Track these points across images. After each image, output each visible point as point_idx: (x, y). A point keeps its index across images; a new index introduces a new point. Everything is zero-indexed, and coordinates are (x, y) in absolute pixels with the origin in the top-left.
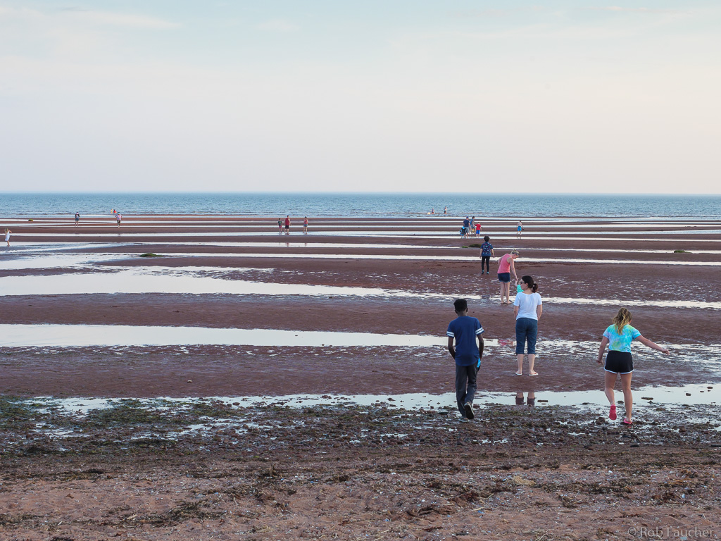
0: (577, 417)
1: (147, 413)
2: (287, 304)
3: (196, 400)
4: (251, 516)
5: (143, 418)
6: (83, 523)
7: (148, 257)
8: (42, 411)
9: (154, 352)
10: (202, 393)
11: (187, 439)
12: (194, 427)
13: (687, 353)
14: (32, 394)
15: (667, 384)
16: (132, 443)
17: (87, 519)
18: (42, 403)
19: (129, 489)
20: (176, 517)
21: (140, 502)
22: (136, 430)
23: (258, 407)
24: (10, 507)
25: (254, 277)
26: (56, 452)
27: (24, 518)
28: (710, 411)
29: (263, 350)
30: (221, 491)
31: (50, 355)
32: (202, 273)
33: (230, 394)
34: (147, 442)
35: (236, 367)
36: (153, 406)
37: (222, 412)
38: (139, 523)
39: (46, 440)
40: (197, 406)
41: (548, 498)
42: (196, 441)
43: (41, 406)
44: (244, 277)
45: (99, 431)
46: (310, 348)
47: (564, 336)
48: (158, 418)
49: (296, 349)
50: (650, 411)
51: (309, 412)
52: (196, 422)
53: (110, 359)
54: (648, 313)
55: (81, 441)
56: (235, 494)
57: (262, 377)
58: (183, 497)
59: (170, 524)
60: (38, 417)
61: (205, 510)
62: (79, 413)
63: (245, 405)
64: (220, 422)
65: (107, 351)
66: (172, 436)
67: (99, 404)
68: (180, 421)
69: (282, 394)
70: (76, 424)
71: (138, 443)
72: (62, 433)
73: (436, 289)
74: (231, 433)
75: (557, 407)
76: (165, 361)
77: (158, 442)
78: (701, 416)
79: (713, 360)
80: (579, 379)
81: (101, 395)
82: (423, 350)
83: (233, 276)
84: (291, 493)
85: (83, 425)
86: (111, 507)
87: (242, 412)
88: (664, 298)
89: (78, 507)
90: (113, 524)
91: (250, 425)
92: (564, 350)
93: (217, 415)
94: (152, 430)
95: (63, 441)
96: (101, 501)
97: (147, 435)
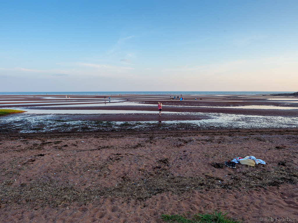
0: (193, 125)
1: (129, 124)
2: (147, 107)
3: (136, 122)
4: (150, 146)
5: (128, 125)
6: (122, 148)
7: (128, 100)
8: (113, 124)
9: (129, 114)
10: (137, 121)
11: (135, 128)
12: (136, 126)
13: (207, 114)
14: (112, 121)
15: (205, 119)
16: (127, 129)
17: (122, 147)
18: (114, 122)
19: (129, 140)
20: (137, 146)
21: (131, 143)
22: (128, 127)
23: (145, 123)
24: (109, 144)
25: (142, 103)
26: (116, 131)
27: (112, 146)
28: (213, 123)
29: (145, 114)
30: (144, 141)
31: (114, 115)
32: (135, 103)
33: (141, 121)
34: (129, 129)
35: (142, 117)
36: (130, 123)
37: (140, 124)
38: (131, 148)
39: (114, 129)
40: (136, 123)
41: (199, 142)
42: (137, 129)
43: (113, 123)
44: (141, 103)
45: (122, 127)
46: (152, 114)
47: (188, 112)
48: (131, 125)
49: (150, 114)
50: (204, 124)
51: (153, 124)
52: (137, 126)
53: (123, 115)
54: (199, 108)
55: (120, 129)
56: (147, 142)
57: (145, 118)
58: (138, 142)
59: (137, 148)
60: (113, 125)
61: (142, 145)
62: (119, 124)
63: (143, 123)
64: (140, 126)
65: (123, 114)
66: (133, 128)
67: (122, 123)
68: (134, 125)
69: (149, 121)
70: (119, 126)
71: (128, 129)
72: (117, 127)
73: (168, 105)
74: (142, 127)
75: (190, 123)
76: (131, 116)
77: (131, 129)
78: (212, 124)
79: (211, 115)
80: (192, 119)
81: (122, 121)
82: (168, 114)
83: (139, 103)
84: (156, 141)
85: (120, 126)
86: (126, 144)
87: (143, 124)
88: (201, 106)
89: (121, 144)
90: (127, 148)
91: (145, 126)
92: (189, 114)
93: (139, 124)
94: (130, 127)
95: (117, 129)
96: (124, 143)
97: (129, 128)
